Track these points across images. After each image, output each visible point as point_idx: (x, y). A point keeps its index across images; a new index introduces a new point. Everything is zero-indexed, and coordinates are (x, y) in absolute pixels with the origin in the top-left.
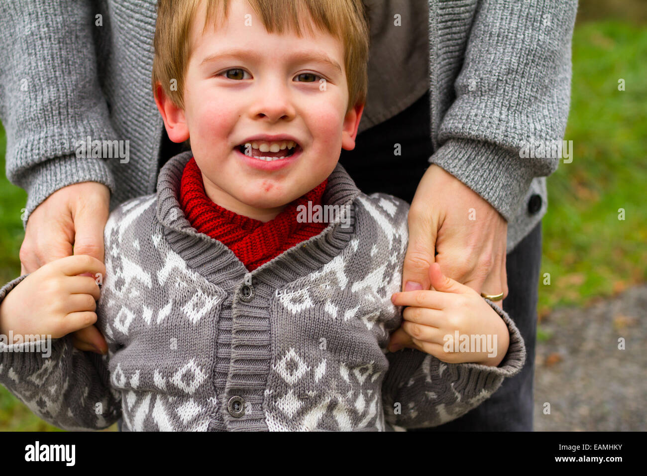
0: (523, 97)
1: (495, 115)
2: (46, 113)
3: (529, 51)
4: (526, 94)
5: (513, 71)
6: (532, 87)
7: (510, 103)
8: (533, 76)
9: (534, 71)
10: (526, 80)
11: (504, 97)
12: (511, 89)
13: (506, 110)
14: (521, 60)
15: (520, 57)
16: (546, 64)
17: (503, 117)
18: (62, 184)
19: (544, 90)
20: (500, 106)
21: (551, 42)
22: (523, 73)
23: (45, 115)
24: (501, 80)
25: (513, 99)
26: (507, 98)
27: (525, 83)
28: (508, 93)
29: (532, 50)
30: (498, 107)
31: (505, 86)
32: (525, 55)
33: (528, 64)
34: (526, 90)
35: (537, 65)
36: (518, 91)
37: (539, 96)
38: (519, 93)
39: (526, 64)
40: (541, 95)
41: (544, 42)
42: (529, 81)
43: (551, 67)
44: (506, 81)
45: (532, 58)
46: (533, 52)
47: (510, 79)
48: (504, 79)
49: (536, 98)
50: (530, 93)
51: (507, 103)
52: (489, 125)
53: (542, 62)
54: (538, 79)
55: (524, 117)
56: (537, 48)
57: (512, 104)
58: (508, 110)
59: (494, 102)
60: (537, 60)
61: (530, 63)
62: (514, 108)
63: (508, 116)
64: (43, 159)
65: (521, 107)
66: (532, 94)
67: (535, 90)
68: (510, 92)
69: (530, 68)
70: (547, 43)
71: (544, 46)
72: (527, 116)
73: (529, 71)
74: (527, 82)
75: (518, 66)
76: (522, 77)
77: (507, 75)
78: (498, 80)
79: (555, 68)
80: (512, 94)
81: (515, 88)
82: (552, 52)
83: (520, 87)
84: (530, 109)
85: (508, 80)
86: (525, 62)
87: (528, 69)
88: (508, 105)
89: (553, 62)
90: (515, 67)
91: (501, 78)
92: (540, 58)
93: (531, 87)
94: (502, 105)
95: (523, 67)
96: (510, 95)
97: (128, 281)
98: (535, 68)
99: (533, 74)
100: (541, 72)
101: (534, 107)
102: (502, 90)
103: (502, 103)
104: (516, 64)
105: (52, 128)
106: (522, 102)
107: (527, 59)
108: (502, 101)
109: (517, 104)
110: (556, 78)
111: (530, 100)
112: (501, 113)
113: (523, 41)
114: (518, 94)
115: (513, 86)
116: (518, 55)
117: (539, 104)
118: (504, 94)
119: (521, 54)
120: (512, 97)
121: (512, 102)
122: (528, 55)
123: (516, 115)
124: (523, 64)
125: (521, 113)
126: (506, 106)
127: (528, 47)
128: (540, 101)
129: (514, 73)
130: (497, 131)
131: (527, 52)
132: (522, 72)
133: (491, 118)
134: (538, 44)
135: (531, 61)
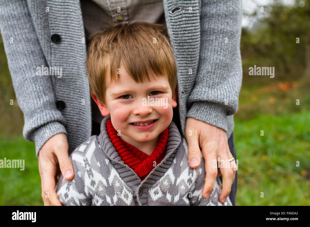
0: (215, 82)
1: (203, 90)
3: (216, 64)
4: (216, 81)
5: (209, 72)
6: (219, 78)
7: (209, 85)
8: (219, 74)
9: (219, 72)
10: (216, 75)
11: (207, 83)
12: (209, 79)
13: (208, 88)
14: (213, 67)
15: (212, 66)
16: (224, 69)
17: (206, 90)
19: (224, 79)
20: (205, 86)
21: (226, 59)
22: (214, 73)
24: (205, 76)
25: (210, 83)
26: (208, 83)
27: (215, 77)
28: (208, 81)
29: (217, 63)
30: (204, 87)
31: (207, 78)
32: (214, 66)
33: (216, 69)
34: (216, 79)
35: (220, 69)
36: (212, 80)
37: (222, 82)
38: (213, 81)
39: (215, 69)
40: (223, 81)
41: (223, 60)
42: (217, 76)
43: (227, 70)
44: (207, 76)
45: (218, 66)
46: (218, 64)
47: (209, 75)
48: (206, 75)
49: (221, 83)
50: (218, 80)
51: (208, 85)
52: (201, 94)
53: (222, 68)
54: (221, 75)
55: (215, 90)
56: (219, 62)
57: (210, 86)
58: (209, 88)
59: (203, 85)
60: (220, 67)
61: (217, 69)
62: (211, 87)
63: (208, 90)
65: (214, 87)
66: (219, 81)
67: (220, 79)
68: (209, 81)
69: (217, 70)
70: (224, 60)
71: (223, 61)
72: (217, 90)
73: (217, 72)
74: (216, 76)
75: (212, 70)
76: (214, 74)
77: (207, 74)
78: (204, 76)
80: (210, 81)
81: (211, 79)
82: (227, 64)
83: (213, 78)
84: (218, 87)
85: (208, 76)
86: (214, 68)
87: (216, 71)
88: (209, 86)
89: (227, 68)
90: (210, 70)
91: (204, 75)
92: (221, 66)
93: (218, 78)
94: (206, 86)
95: (214, 70)
96: (209, 82)
98: (219, 70)
99: (219, 73)
100: (222, 72)
101: (220, 86)
102: (206, 80)
103: (206, 85)
104: (211, 69)
106: (214, 84)
107: (215, 67)
108: (206, 84)
109: (212, 85)
111: (218, 84)
112: (205, 89)
113: (213, 60)
114: (212, 81)
115: (210, 78)
116: (211, 66)
117: (222, 85)
118: (207, 82)
119: (212, 65)
120: (210, 82)
121: (210, 84)
122: (216, 65)
123: (212, 90)
124: (214, 69)
125: (214, 89)
126: (208, 86)
127: (215, 62)
128: (223, 84)
129: (210, 73)
130: (204, 96)
131: (215, 64)
132: (213, 72)
133: (201, 92)
134: (220, 61)
135: (217, 68)
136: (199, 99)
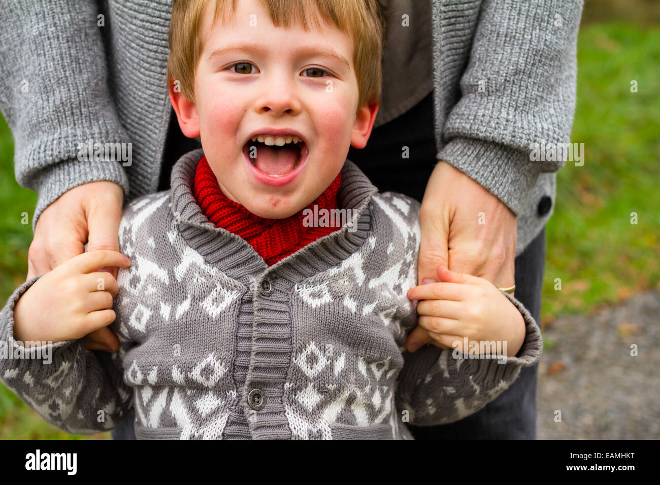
0: (529, 96)
1: (502, 115)
2: (59, 114)
3: (536, 52)
4: (533, 94)
5: (520, 72)
6: (539, 86)
7: (517, 103)
8: (539, 76)
9: (541, 71)
10: (533, 80)
11: (511, 98)
12: (518, 89)
13: (513, 110)
14: (529, 60)
15: (527, 58)
16: (552, 63)
17: (510, 117)
18: (76, 183)
19: (550, 89)
20: (507, 106)
21: (557, 41)
22: (530, 74)
23: (58, 116)
24: (509, 81)
25: (520, 99)
26: (514, 98)
27: (532, 83)
28: (515, 93)
29: (539, 51)
30: (505, 107)
31: (512, 86)
32: (533, 56)
33: (535, 64)
34: (533, 90)
35: (544, 64)
36: (524, 91)
37: (545, 96)
38: (526, 93)
39: (533, 65)
40: (547, 94)
41: (551, 42)
42: (535, 81)
43: (557, 66)
44: (513, 81)
45: (539, 58)
46: (540, 53)
47: (517, 80)
48: (512, 79)
49: (542, 97)
50: (536, 92)
51: (514, 103)
52: (497, 126)
53: (548, 62)
54: (544, 79)
55: (530, 117)
56: (544, 48)
57: (518, 105)
58: (515, 110)
59: (501, 103)
60: (543, 60)
61: (537, 64)
62: (521, 108)
63: (515, 116)
64: (57, 160)
65: (528, 107)
66: (538, 94)
67: (541, 89)
68: (517, 92)
69: (537, 68)
70: (554, 43)
71: (550, 46)
72: (534, 116)
73: (536, 71)
74: (534, 82)
75: (525, 66)
76: (529, 77)
77: (514, 76)
78: (505, 80)
79: (560, 67)
80: (519, 94)
81: (522, 88)
82: (559, 51)
83: (527, 88)
84: (536, 109)
85: (516, 81)
86: (532, 62)
87: (535, 69)
88: (515, 106)
89: (559, 61)
90: (523, 68)
91: (508, 79)
92: (546, 58)
93: (537, 87)
94: (509, 106)
95: (530, 67)
96: (517, 95)
97: (143, 278)
98: (541, 68)
99: (540, 73)
100: (547, 72)
101: (540, 106)
102: (510, 90)
103: (509, 103)
104: (523, 65)
105: (66, 129)
106: (528, 102)
107: (534, 60)
108: (509, 101)
109: (524, 104)
110: (561, 77)
111: (536, 100)
112: (508, 114)
113: (531, 41)
114: (524, 94)
115: (520, 86)
116: (526, 56)
117: (545, 103)
118: (511, 95)
119: (528, 55)
120: (519, 97)
121: (519, 102)
122: (535, 55)
123: (523, 115)
124: (530, 64)
125: (528, 113)
126: (513, 107)
127: (535, 47)
128: (546, 100)
129: (521, 74)
130: (505, 132)
131: (534, 53)
132: (528, 72)
133: (498, 118)
134: (545, 45)
135: (537, 61)
136: (493, 138)
